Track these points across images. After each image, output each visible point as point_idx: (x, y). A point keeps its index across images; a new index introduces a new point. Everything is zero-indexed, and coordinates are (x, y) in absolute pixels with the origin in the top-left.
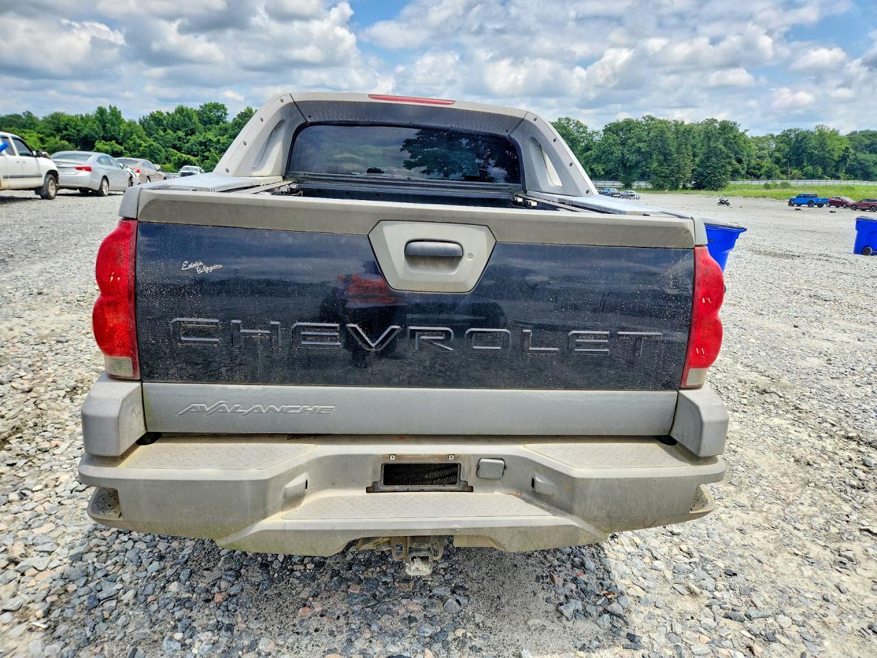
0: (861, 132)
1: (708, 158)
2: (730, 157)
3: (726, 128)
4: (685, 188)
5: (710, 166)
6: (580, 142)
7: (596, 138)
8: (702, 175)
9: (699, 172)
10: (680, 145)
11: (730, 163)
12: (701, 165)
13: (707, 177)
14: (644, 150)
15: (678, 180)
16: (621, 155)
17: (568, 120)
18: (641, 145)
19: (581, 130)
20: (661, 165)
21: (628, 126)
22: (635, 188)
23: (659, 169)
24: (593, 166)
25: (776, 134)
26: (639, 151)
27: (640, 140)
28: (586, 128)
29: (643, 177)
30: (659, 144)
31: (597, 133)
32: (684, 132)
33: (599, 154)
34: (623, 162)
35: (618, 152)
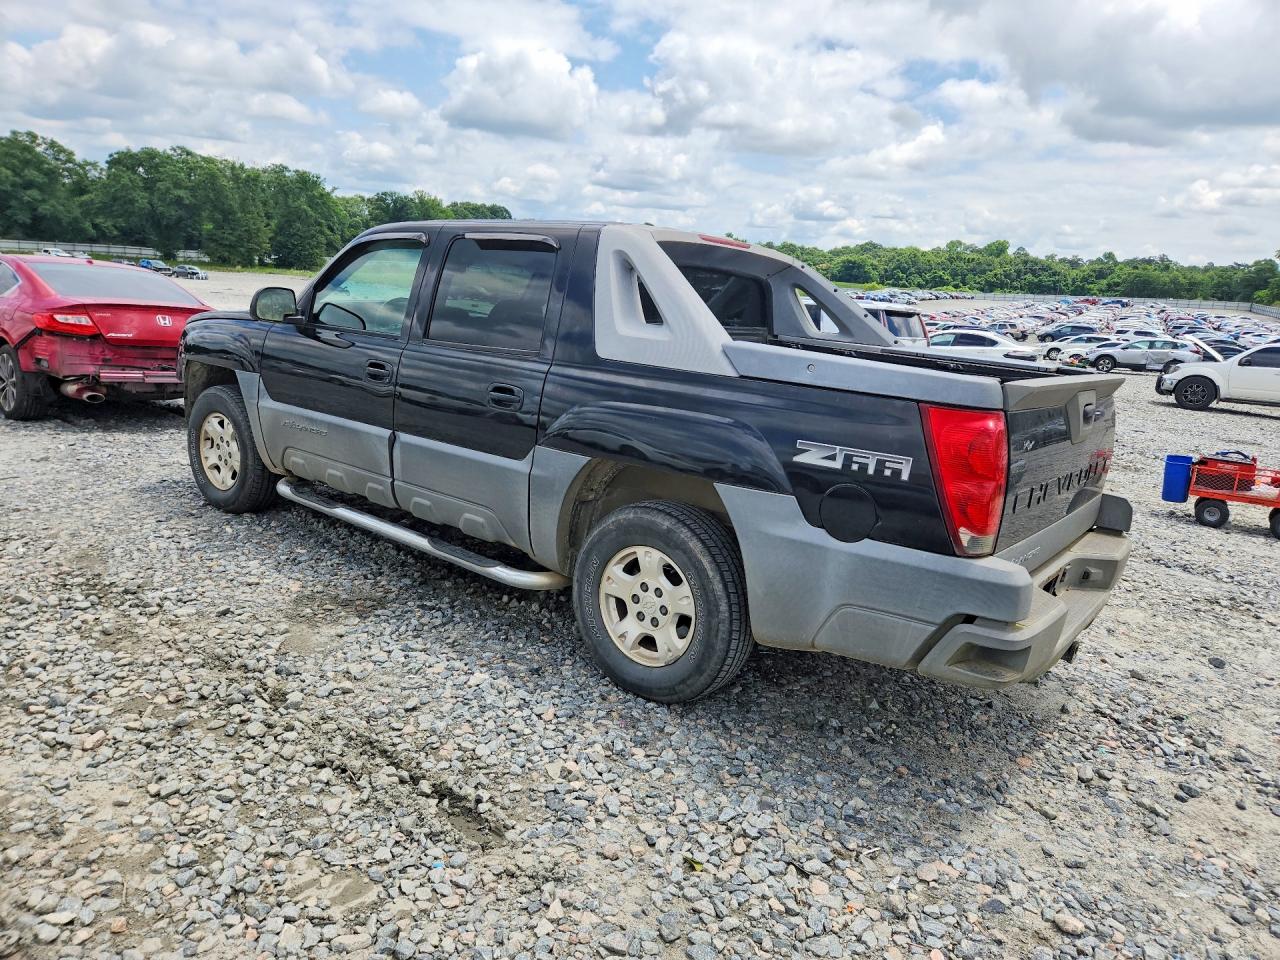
0: (462, 204)
1: (289, 222)
2: (320, 224)
3: (306, 182)
4: (262, 264)
5: (295, 234)
6: (61, 175)
7: (93, 174)
8: (286, 247)
9: (280, 242)
10: (245, 200)
11: (322, 232)
12: (280, 230)
13: (292, 250)
14: (187, 202)
15: (251, 251)
16: (149, 206)
17: (33, 137)
18: (181, 193)
19: (62, 156)
20: (219, 226)
21: (150, 158)
22: (181, 259)
23: (219, 233)
24: (98, 221)
25: (367, 196)
26: (179, 201)
27: (177, 185)
28: (72, 153)
29: (190, 244)
30: (211, 195)
31: (94, 165)
32: (246, 181)
33: (106, 200)
34: (154, 219)
35: (142, 199)
